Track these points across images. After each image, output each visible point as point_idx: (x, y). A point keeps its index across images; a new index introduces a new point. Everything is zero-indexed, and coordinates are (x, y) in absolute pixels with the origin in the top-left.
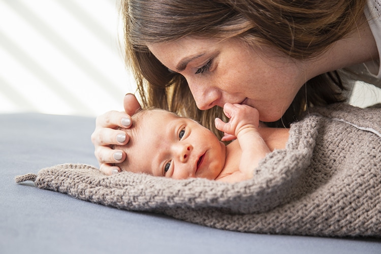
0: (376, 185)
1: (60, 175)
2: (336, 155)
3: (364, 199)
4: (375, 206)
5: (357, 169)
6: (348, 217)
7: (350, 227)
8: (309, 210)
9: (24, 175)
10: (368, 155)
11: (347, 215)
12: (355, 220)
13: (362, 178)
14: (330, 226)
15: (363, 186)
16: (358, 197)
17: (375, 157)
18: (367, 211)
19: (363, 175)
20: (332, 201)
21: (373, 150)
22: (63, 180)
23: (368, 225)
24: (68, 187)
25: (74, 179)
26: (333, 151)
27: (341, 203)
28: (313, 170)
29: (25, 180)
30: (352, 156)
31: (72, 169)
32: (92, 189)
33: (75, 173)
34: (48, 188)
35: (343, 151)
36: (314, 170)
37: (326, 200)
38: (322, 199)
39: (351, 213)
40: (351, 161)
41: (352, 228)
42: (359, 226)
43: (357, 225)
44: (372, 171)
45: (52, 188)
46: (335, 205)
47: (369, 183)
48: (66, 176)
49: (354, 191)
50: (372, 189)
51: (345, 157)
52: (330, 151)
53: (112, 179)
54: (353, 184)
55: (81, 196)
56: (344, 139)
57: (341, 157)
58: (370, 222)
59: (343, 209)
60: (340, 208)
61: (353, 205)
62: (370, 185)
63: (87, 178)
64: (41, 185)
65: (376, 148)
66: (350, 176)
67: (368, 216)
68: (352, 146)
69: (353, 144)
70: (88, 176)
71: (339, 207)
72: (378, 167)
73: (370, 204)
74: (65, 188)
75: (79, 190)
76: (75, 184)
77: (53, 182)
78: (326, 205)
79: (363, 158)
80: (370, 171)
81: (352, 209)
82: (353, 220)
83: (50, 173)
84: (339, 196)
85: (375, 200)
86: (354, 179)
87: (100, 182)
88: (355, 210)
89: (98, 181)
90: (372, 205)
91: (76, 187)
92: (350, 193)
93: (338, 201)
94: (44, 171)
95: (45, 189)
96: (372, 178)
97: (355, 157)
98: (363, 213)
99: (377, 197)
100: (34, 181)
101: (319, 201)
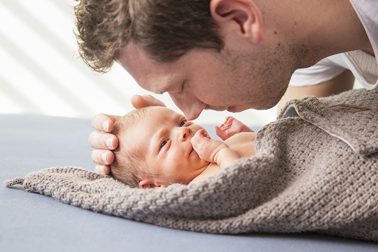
0: (342, 182)
1: (45, 179)
2: (305, 156)
3: (332, 195)
4: (342, 201)
5: (325, 168)
6: (317, 214)
7: (320, 222)
8: (281, 210)
9: (12, 180)
10: (335, 155)
11: (316, 212)
12: (324, 216)
13: (329, 175)
14: (300, 222)
15: (331, 183)
16: (326, 194)
17: (341, 155)
18: (335, 207)
19: (330, 173)
20: (302, 199)
21: (340, 149)
22: (48, 184)
23: (336, 220)
24: (51, 190)
25: (58, 183)
26: (303, 152)
27: (310, 201)
28: (283, 170)
29: (13, 185)
30: (321, 156)
31: (58, 174)
32: (73, 193)
33: (59, 178)
34: (34, 191)
35: (313, 151)
36: (285, 170)
37: (296, 199)
38: (292, 198)
39: (320, 209)
40: (319, 162)
41: (321, 223)
42: (328, 222)
43: (326, 221)
44: (339, 168)
45: (38, 191)
46: (305, 202)
47: (335, 180)
48: (51, 180)
49: (322, 188)
50: (339, 186)
51: (314, 157)
52: (301, 152)
53: (93, 186)
54: (321, 181)
55: (62, 199)
56: (314, 140)
57: (310, 157)
58: (337, 216)
59: (312, 205)
60: (310, 205)
61: (322, 201)
62: (336, 182)
63: (70, 183)
64: (28, 188)
65: (343, 148)
66: (318, 175)
67: (335, 211)
68: (321, 146)
69: (322, 144)
70: (72, 181)
71: (308, 204)
72: (344, 164)
73: (337, 200)
74: (49, 191)
75: (61, 193)
76: (58, 188)
77: (39, 185)
78: (297, 203)
79: (330, 158)
80: (337, 168)
81: (321, 206)
82: (322, 215)
83: (36, 177)
84: (308, 194)
85: (342, 196)
86: (322, 177)
87: (81, 187)
88: (323, 206)
89: (80, 187)
90: (339, 201)
91: (59, 190)
92: (318, 190)
93: (308, 199)
94: (31, 175)
95: (32, 192)
96: (338, 175)
97: (324, 157)
98: (331, 209)
99: (344, 193)
100: (22, 184)
101: (290, 200)
